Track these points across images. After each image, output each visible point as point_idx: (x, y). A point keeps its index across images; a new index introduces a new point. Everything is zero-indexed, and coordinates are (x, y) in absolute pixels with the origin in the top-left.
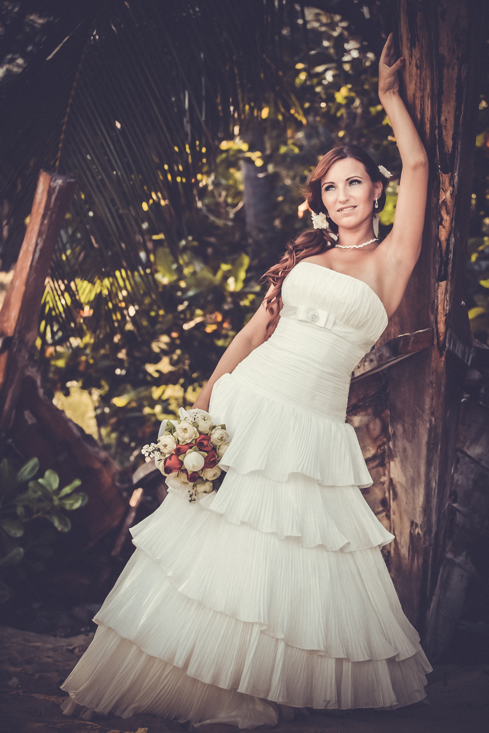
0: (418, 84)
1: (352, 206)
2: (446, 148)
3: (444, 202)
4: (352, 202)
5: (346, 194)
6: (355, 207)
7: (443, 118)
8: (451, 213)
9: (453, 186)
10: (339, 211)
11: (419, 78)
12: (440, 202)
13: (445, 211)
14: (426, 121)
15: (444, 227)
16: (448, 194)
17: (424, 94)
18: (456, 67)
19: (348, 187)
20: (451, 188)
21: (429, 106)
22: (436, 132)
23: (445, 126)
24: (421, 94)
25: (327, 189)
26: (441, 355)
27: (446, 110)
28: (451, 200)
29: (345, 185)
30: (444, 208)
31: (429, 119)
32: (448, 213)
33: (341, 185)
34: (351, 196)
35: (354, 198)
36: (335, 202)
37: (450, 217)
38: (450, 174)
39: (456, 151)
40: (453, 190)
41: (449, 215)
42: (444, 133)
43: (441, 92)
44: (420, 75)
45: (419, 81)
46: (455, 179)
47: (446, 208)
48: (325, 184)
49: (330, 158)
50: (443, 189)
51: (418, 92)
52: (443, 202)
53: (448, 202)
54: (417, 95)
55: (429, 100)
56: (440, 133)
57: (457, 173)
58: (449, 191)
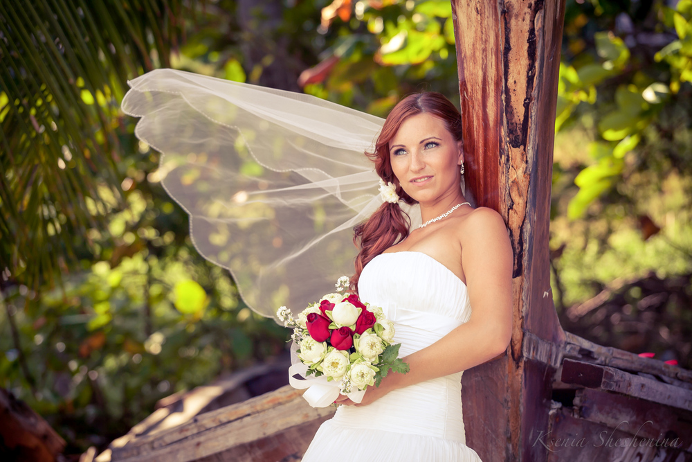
0: (479, 33)
1: (427, 177)
2: (516, 116)
3: (515, 182)
4: (428, 171)
5: (419, 161)
6: (431, 177)
7: (511, 81)
8: (525, 195)
9: (527, 162)
10: (411, 181)
11: (479, 26)
12: (510, 182)
13: (517, 193)
14: (490, 81)
15: (516, 212)
16: (520, 172)
17: (486, 47)
18: (528, 18)
19: (423, 152)
20: (524, 165)
21: (494, 63)
22: (503, 97)
23: (514, 90)
24: (483, 46)
25: (397, 152)
26: (518, 367)
27: (515, 71)
28: (524, 179)
29: (419, 149)
30: (515, 189)
31: (493, 78)
32: (520, 195)
33: (413, 150)
34: (425, 164)
35: (430, 165)
36: (407, 170)
37: (524, 199)
38: (522, 147)
39: (530, 119)
40: (526, 168)
41: (522, 198)
42: (513, 98)
43: (508, 49)
44: (481, 23)
45: (479, 29)
46: (528, 153)
47: (518, 189)
48: (393, 147)
49: (400, 114)
50: (512, 167)
51: (478, 42)
52: (513, 182)
53: (520, 182)
54: (478, 46)
55: (494, 56)
56: (508, 99)
57: (531, 146)
58: (521, 169)
